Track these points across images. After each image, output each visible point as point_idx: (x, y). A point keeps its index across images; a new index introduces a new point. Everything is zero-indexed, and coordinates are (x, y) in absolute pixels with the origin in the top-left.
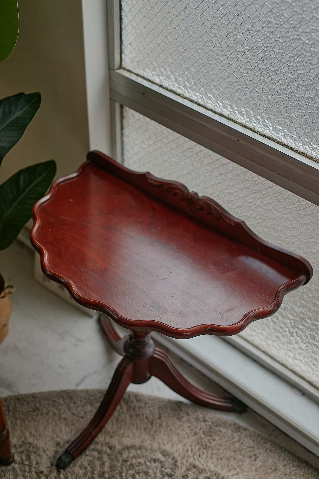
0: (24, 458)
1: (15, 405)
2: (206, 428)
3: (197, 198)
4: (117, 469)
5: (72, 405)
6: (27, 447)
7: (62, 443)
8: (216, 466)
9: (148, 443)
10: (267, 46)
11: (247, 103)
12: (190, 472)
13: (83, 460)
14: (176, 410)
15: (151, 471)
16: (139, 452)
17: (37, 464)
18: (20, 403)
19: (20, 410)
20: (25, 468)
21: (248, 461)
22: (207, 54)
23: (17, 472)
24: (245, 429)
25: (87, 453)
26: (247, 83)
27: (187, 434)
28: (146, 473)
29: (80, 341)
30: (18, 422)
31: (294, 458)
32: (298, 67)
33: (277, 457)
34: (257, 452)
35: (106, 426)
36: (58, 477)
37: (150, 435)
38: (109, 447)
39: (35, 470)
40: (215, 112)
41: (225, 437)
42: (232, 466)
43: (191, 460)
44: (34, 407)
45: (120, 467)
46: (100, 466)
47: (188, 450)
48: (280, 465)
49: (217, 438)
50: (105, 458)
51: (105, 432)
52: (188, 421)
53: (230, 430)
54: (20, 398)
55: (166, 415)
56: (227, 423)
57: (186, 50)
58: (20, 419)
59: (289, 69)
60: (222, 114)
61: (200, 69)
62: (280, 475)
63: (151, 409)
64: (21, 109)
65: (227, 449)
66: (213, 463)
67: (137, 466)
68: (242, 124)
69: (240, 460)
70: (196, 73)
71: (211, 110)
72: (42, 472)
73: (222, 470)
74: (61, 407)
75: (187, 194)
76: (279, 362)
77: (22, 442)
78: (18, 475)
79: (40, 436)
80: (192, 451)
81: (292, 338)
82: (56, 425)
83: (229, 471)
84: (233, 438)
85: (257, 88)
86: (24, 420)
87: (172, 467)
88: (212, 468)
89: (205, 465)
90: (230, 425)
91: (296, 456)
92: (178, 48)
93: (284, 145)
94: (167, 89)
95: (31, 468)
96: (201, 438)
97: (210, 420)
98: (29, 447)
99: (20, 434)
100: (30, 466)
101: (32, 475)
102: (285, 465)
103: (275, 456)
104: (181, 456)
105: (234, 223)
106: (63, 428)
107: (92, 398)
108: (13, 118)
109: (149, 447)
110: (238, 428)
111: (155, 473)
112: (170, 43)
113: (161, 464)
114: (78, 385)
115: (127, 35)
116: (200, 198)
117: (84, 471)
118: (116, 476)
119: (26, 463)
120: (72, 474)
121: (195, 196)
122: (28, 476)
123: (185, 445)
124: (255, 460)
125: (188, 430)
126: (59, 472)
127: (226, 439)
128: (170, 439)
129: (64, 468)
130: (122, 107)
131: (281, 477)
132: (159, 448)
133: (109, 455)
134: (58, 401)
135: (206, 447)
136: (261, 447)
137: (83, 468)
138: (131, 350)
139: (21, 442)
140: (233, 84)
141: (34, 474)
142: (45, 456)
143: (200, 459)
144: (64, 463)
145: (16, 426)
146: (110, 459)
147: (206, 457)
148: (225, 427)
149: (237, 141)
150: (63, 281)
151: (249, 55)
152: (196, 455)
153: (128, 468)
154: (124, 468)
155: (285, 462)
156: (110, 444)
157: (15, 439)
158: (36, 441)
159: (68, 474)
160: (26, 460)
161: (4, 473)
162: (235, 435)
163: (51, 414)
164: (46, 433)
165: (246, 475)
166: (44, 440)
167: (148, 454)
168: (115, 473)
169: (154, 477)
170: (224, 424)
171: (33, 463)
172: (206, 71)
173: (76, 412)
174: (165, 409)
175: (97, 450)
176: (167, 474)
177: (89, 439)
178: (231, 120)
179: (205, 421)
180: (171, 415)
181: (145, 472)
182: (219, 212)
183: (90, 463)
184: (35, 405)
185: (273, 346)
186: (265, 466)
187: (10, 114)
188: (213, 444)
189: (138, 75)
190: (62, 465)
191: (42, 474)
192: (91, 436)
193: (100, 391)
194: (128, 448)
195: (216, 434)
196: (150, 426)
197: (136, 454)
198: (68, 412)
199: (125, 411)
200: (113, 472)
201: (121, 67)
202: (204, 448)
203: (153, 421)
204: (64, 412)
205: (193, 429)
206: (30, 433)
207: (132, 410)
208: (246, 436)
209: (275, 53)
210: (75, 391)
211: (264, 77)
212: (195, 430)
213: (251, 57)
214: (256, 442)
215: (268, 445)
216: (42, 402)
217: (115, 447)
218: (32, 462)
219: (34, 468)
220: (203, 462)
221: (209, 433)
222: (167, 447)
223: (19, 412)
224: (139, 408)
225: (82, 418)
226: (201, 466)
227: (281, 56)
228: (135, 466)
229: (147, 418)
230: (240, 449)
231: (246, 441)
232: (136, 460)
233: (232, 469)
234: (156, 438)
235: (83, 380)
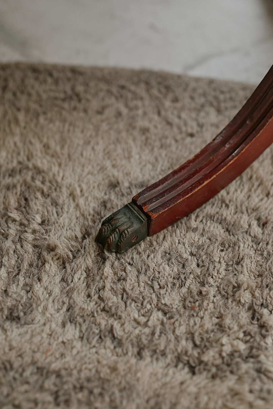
0: (13, 202)
5: (167, 103)
6: (29, 179)
7: (125, 183)
13: (179, 239)
17: (43, 223)
18: (37, 79)
19: (33, 92)
25: (194, 223)
30: (21, 116)
35: (256, 164)
36: (95, 271)
38: (259, 219)
39: (35, 239)
44: (69, 92)
50: (246, 247)
58: (28, 110)
72: (51, 249)
74: (138, 103)
77: (20, 163)
79: (70, 157)
82: (117, 140)
86: (37, 115)
95: (24, 232)
98: (33, 179)
99: (20, 144)
100: (23, 225)
101: (22, 251)
106: (135, 151)
107: (222, 97)
117: (176, 269)
119: (15, 215)
120: (139, 272)
126: (102, 259)
133: (256, 240)
134: (133, 88)
137: (174, 260)
139: (14, 164)
141: (29, 248)
142: (72, 209)
158: (55, 169)
159: (129, 268)
160: (18, 208)
163: (109, 113)
166: (79, 170)
171: (34, 219)
173: (176, 121)
175: (221, 221)
183: (198, 251)
184: (73, 88)
190: (114, 238)
191: (53, 253)
193: (244, 88)
198: (155, 117)
204: (145, 114)
206: (46, 147)
210: (178, 77)
216: (92, 84)
218: (30, 217)
219: (34, 232)
223: (29, 95)
225: (192, 135)
235: (203, 60)
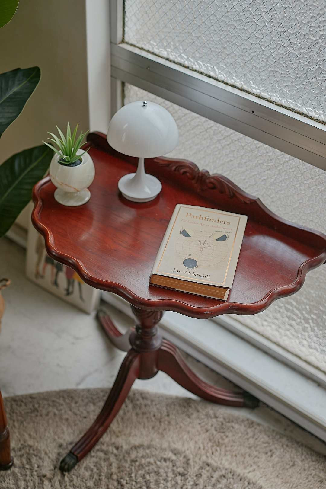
0: (24, 461)
1: (11, 406)
2: (218, 425)
3: (209, 176)
4: (126, 470)
5: (73, 405)
6: (27, 450)
7: (65, 444)
8: (231, 464)
9: (156, 442)
10: (287, 6)
11: (263, 71)
12: (203, 471)
13: (89, 462)
14: (185, 407)
15: (162, 471)
16: (148, 451)
17: (38, 467)
18: (17, 405)
19: (17, 411)
20: (26, 472)
21: (264, 457)
22: (219, 21)
23: (17, 476)
24: (259, 425)
25: (93, 454)
26: (263, 48)
27: (198, 431)
28: (157, 473)
29: (77, 339)
31: (312, 453)
32: (320, 27)
33: (294, 451)
34: (273, 447)
35: (112, 425)
36: (62, 480)
37: (158, 433)
38: (115, 447)
39: (37, 474)
40: (227, 84)
41: (238, 433)
42: (247, 462)
43: (204, 458)
44: (32, 408)
45: (129, 468)
46: (107, 467)
47: (200, 448)
48: (298, 460)
49: (230, 434)
50: (112, 459)
51: (110, 432)
52: (198, 418)
53: (243, 426)
54: (17, 399)
55: (174, 412)
56: (239, 418)
57: (196, 17)
58: (18, 421)
59: (310, 31)
60: (235, 85)
61: (212, 37)
62: (298, 470)
63: (158, 406)
64: (19, 84)
65: (241, 445)
66: (227, 460)
67: (147, 466)
68: (257, 95)
69: (256, 457)
70: (207, 42)
71: (223, 82)
72: (45, 476)
73: (238, 467)
74: (61, 407)
75: (197, 172)
76: (292, 353)
77: (22, 445)
78: (19, 480)
79: (40, 438)
80: (204, 449)
81: (306, 325)
82: (57, 426)
83: (245, 468)
84: (247, 434)
85: (275, 54)
86: (22, 422)
87: (185, 465)
88: (227, 465)
89: (219, 463)
90: (243, 421)
91: (313, 451)
92: (187, 16)
93: (302, 114)
94: (174, 62)
95: (33, 472)
96: (213, 435)
97: (221, 416)
98: (29, 450)
99: (19, 436)
100: (31, 470)
101: (34, 479)
102: (303, 460)
103: (292, 451)
104: (193, 455)
105: (248, 200)
106: (65, 429)
107: (94, 397)
108: (11, 93)
109: (158, 446)
110: (252, 423)
111: (166, 473)
112: (179, 11)
113: (173, 463)
114: (78, 384)
115: (131, 6)
116: (211, 176)
117: (90, 473)
118: (124, 477)
119: (27, 466)
120: (77, 477)
121: (207, 174)
122: (30, 481)
123: (196, 443)
124: (272, 456)
125: (198, 427)
126: (63, 475)
127: (240, 435)
128: (180, 436)
129: (69, 470)
130: (123, 84)
131: (300, 472)
132: (169, 446)
133: (116, 455)
134: (58, 401)
135: (219, 444)
136: (276, 442)
137: (88, 470)
138: (138, 342)
139: (20, 445)
140: (248, 51)
141: (36, 477)
142: (47, 459)
143: (213, 457)
144: (69, 465)
145: (14, 429)
146: (117, 459)
147: (219, 454)
148: (237, 423)
149: (252, 113)
150: (71, 261)
151: (267, 18)
152: (209, 452)
153: (137, 468)
154: (133, 468)
155: (303, 457)
156: (117, 445)
157: (14, 442)
158: (36, 444)
159: (73, 476)
160: (27, 463)
161: (4, 477)
162: (249, 430)
163: (51, 414)
164: (47, 434)
165: (263, 472)
166: (45, 443)
167: (157, 453)
168: (124, 474)
169: (166, 477)
170: (237, 420)
171: (35, 466)
172: (218, 39)
173: (78, 412)
174: (172, 406)
175: (102, 451)
176: (180, 474)
177: (94, 439)
178: (245, 91)
179: (216, 417)
180: (180, 412)
181: (155, 472)
182: (233, 190)
183: (96, 464)
184: (33, 406)
185: (285, 336)
186: (282, 461)
187: (7, 89)
188: (226, 440)
189: (142, 49)
190: (66, 467)
191: (46, 477)
192: (97, 436)
193: (102, 390)
194: (136, 448)
195: (229, 430)
196: (158, 423)
197: (144, 454)
198: (70, 413)
199: (131, 410)
200: (121, 473)
201: (123, 41)
202: (216, 445)
203: (161, 419)
204: (65, 412)
205: (204, 426)
206: (30, 435)
207: (138, 409)
208: (260, 432)
209: (296, 14)
210: (75, 391)
211: (283, 41)
212: (206, 426)
213: (268, 20)
214: (271, 437)
215: (284, 440)
216: (41, 402)
217: (122, 447)
218: (33, 466)
219: (36, 471)
220: (216, 459)
221: (221, 429)
222: (178, 446)
223: (16, 413)
224: (146, 406)
225: (85, 417)
226: (215, 464)
227: (302, 16)
228: (144, 466)
229: (154, 416)
230: (255, 445)
231: (261, 436)
232: (145, 460)
233: (248, 466)
234: (166, 436)
235: (83, 379)
